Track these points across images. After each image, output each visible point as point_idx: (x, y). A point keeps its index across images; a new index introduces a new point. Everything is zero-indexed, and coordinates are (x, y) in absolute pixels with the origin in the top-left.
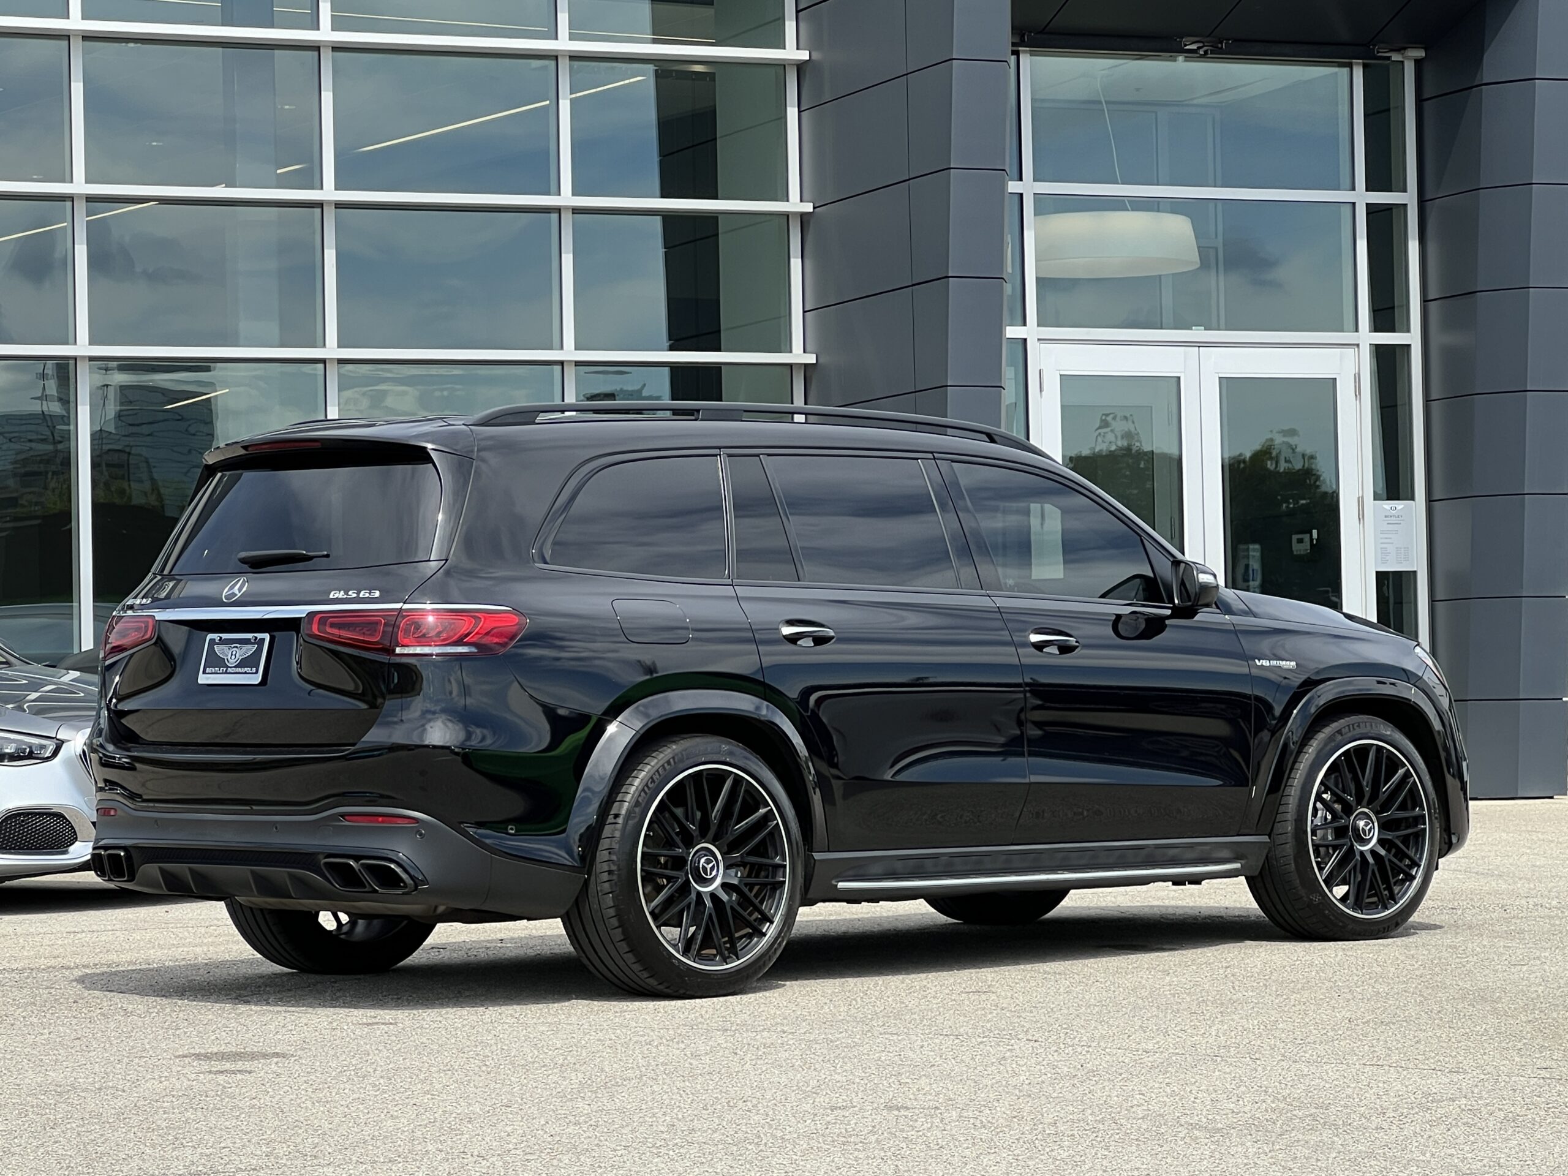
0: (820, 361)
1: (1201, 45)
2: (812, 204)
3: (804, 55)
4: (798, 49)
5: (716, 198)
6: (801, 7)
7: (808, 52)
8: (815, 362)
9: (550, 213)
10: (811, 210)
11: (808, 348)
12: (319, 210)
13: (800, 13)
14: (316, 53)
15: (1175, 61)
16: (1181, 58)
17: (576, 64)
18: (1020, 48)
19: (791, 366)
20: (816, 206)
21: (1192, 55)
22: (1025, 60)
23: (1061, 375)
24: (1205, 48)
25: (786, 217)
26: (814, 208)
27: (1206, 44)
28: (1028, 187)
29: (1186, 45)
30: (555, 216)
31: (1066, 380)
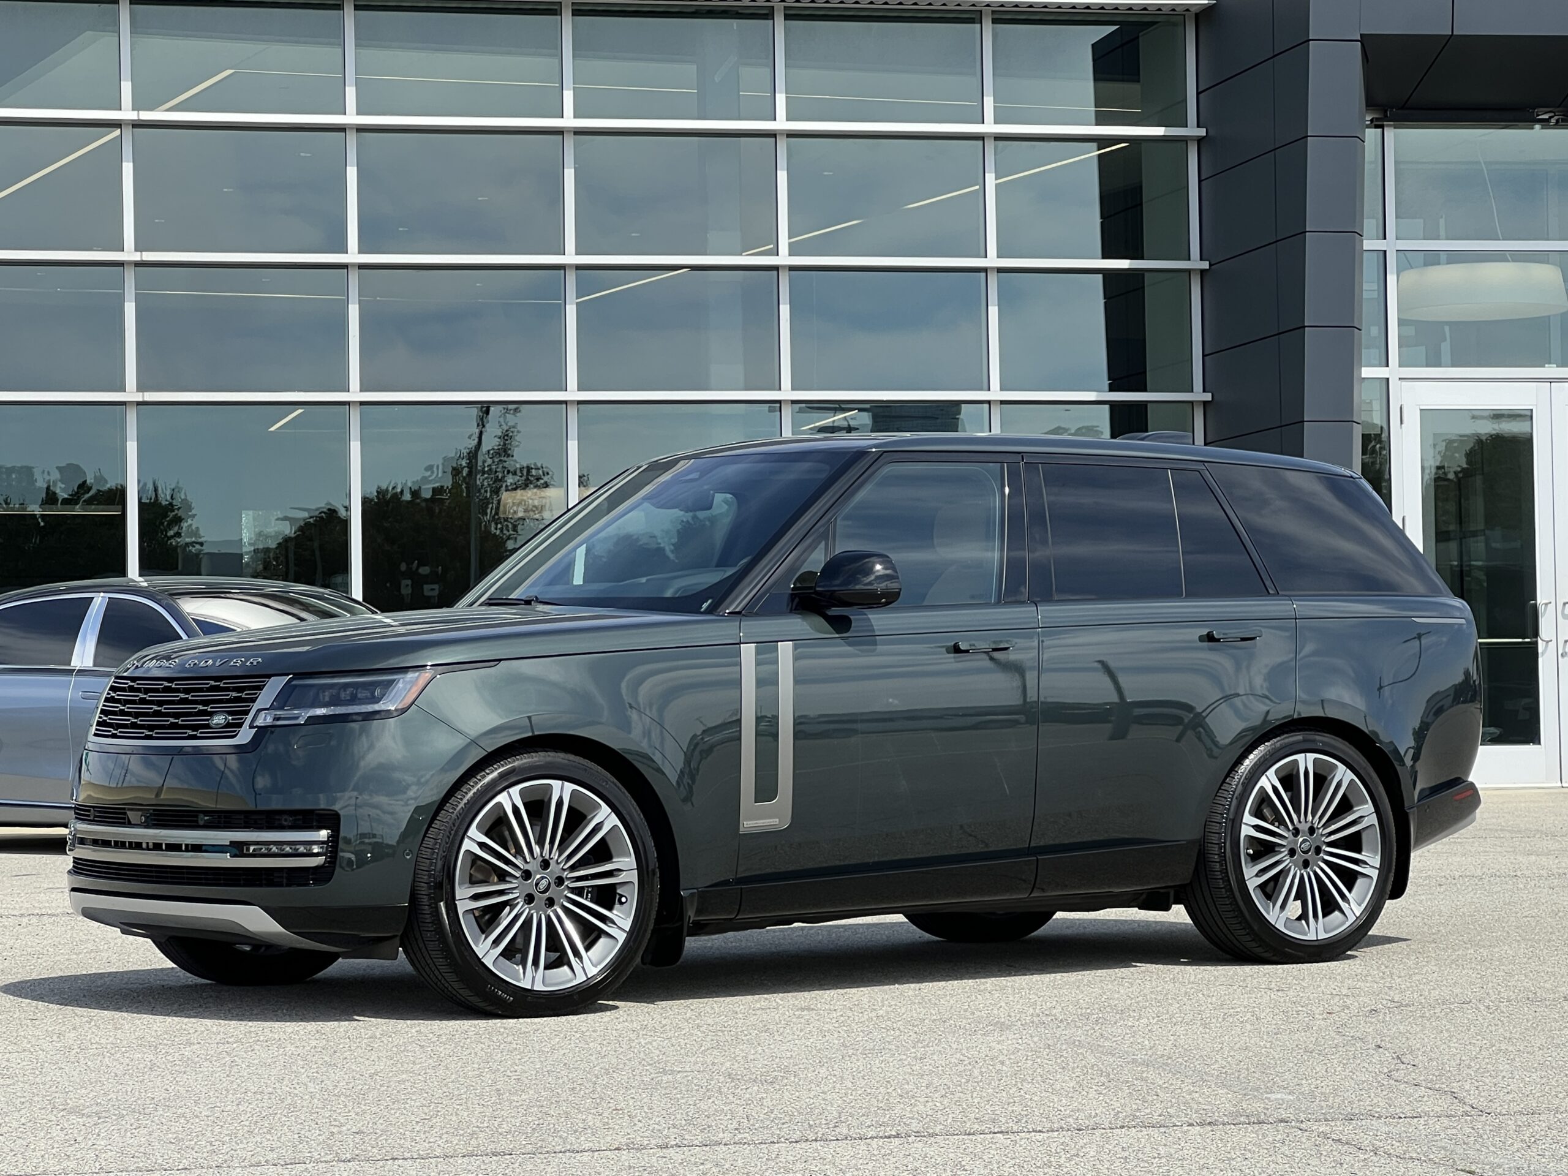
0: (1215, 397)
1: (1552, 114)
2: (1208, 262)
3: (1202, 132)
4: (1198, 126)
5: (1142, 258)
6: (1199, 91)
7: (1205, 129)
8: (1210, 399)
9: (980, 272)
10: (1208, 268)
11: (1207, 389)
12: (776, 272)
13: (1201, 96)
14: (774, 139)
15: (1533, 129)
16: (1537, 127)
17: (1001, 143)
18: (1385, 123)
19: (1192, 403)
20: (1212, 263)
21: (1545, 124)
22: (1390, 133)
23: (1421, 410)
24: (1556, 117)
25: (1188, 274)
26: (1210, 265)
27: (1557, 114)
28: (1391, 245)
29: (1538, 115)
30: (983, 275)
31: (1426, 415)
